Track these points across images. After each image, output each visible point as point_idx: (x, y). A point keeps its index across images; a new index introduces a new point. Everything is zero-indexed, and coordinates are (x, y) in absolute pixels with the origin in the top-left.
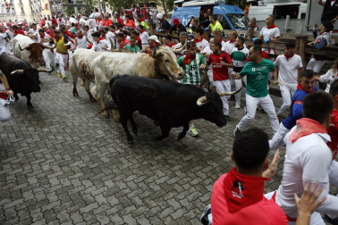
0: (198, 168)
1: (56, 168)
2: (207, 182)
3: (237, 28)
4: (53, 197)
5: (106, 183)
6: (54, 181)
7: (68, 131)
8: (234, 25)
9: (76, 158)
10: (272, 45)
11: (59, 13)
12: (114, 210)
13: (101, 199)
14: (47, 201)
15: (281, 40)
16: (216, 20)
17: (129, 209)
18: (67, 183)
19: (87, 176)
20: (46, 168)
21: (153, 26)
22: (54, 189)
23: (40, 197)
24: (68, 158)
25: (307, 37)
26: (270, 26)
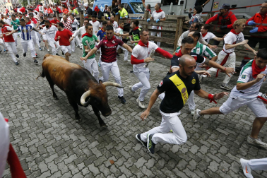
0: (114, 105)
1: (25, 107)
2: (120, 113)
3: (137, 12)
4: (25, 125)
5: (58, 115)
6: (25, 115)
7: (31, 83)
8: (135, 10)
9: (37, 100)
10: (161, 24)
11: (17, 5)
12: (64, 131)
13: (55, 125)
14: (22, 127)
15: (167, 20)
16: (122, 7)
17: (73, 131)
18: (33, 116)
19: (46, 111)
20: (19, 107)
21: (82, 12)
22: (25, 120)
23: (18, 124)
24: (32, 100)
25: (185, 17)
26: (158, 10)
